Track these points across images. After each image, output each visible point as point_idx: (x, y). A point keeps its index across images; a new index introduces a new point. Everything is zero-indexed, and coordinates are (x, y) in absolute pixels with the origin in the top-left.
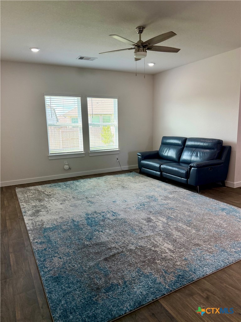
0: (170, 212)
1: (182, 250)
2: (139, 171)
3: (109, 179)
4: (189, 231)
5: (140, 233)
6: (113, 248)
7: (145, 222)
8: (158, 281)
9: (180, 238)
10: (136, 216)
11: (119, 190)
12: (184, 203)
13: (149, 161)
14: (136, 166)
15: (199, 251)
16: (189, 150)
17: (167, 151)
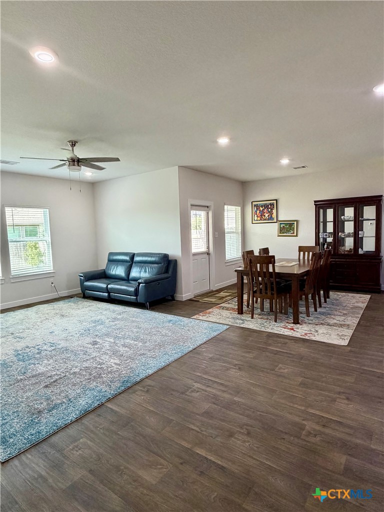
0: (118, 332)
1: (128, 361)
2: (82, 296)
3: (42, 308)
4: (136, 345)
5: (85, 356)
6: (54, 375)
7: (90, 345)
8: (103, 390)
9: (127, 352)
10: (80, 342)
11: (57, 320)
12: (133, 321)
13: (94, 282)
14: (78, 290)
15: (144, 359)
16: (137, 266)
17: (114, 268)
